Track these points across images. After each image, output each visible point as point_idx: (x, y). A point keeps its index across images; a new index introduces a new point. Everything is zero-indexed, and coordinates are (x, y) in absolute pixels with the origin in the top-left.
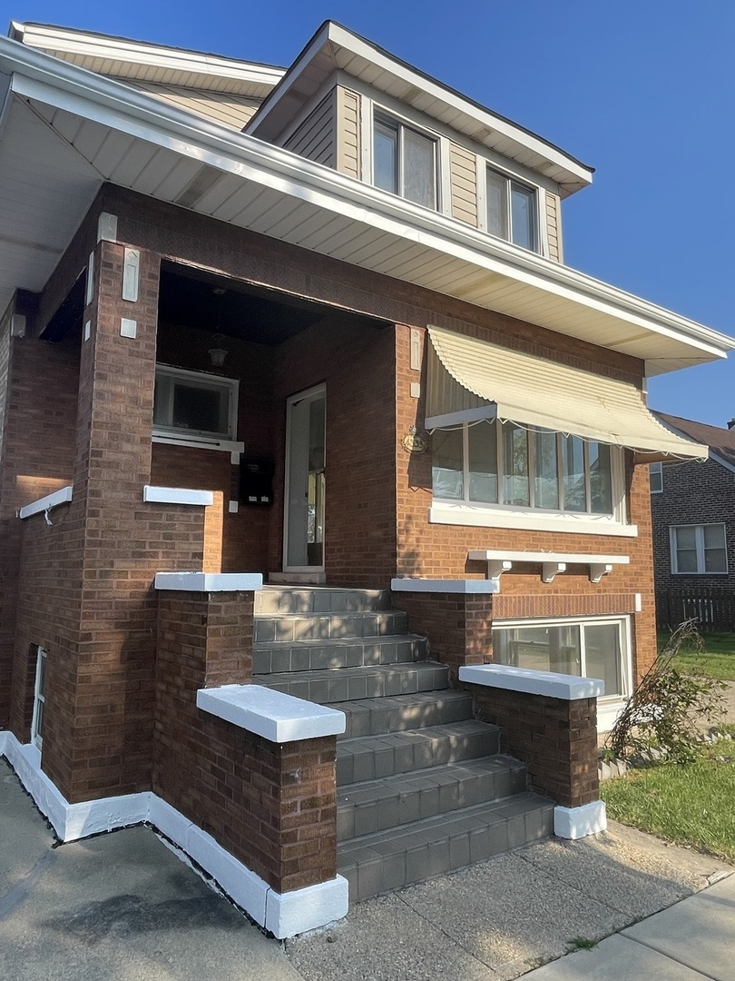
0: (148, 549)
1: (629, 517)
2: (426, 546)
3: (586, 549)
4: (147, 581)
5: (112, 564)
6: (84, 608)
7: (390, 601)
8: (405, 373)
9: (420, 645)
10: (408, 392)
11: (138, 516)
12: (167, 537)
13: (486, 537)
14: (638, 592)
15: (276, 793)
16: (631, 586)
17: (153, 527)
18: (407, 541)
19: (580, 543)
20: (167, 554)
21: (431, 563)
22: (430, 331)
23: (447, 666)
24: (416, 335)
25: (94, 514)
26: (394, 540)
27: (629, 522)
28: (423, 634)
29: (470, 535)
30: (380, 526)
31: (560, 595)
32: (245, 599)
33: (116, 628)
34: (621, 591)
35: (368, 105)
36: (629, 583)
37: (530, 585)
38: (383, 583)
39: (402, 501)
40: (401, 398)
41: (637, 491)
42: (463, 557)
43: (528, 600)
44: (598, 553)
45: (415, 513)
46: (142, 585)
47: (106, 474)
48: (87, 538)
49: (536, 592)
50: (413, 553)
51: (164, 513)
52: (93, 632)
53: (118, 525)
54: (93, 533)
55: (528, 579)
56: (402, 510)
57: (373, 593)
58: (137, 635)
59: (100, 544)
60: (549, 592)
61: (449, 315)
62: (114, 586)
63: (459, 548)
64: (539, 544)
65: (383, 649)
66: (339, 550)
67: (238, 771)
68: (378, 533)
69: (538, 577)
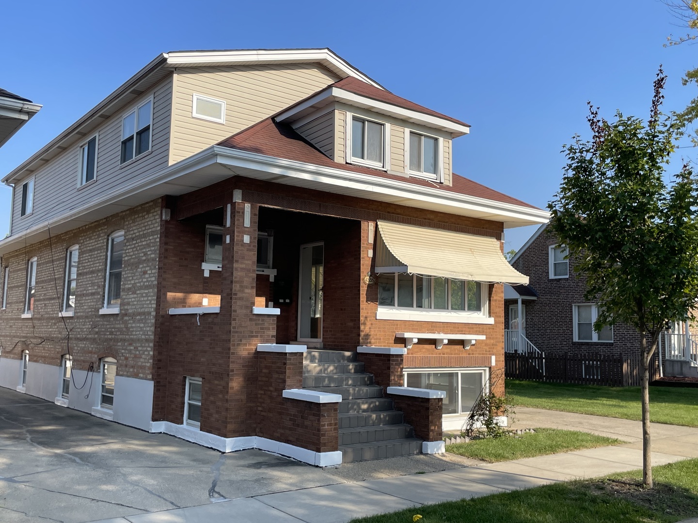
0: (254, 334)
1: (490, 313)
2: (374, 331)
3: (462, 331)
4: (254, 348)
5: (241, 341)
6: (232, 359)
7: (357, 357)
8: (365, 245)
9: (370, 379)
10: (367, 254)
11: (251, 320)
12: (262, 329)
13: (406, 326)
14: (493, 355)
15: (319, 420)
16: (489, 351)
17: (256, 324)
18: (365, 329)
19: (458, 328)
20: (261, 336)
21: (377, 339)
22: (378, 223)
23: (382, 387)
24: (371, 225)
25: (235, 320)
26: (359, 328)
27: (490, 316)
28: (372, 373)
29: (397, 325)
30: (352, 321)
31: (445, 356)
32: (300, 355)
33: (243, 367)
34: (483, 354)
35: (349, 115)
36: (488, 350)
37: (428, 350)
38: (353, 348)
39: (363, 309)
40: (363, 258)
41: (495, 298)
42: (393, 336)
43: (427, 358)
44: (469, 333)
45: (369, 314)
46: (252, 349)
47: (239, 303)
48: (232, 330)
49: (432, 354)
50: (368, 334)
51: (260, 318)
52: (234, 369)
53: (243, 324)
54: (234, 328)
55: (428, 347)
56: (363, 313)
57: (348, 354)
58: (251, 370)
59: (237, 332)
60: (440, 354)
61: (389, 212)
62: (242, 350)
63: (391, 331)
64: (435, 328)
65: (353, 380)
66: (331, 331)
67: (302, 417)
68: (351, 324)
69: (434, 346)
